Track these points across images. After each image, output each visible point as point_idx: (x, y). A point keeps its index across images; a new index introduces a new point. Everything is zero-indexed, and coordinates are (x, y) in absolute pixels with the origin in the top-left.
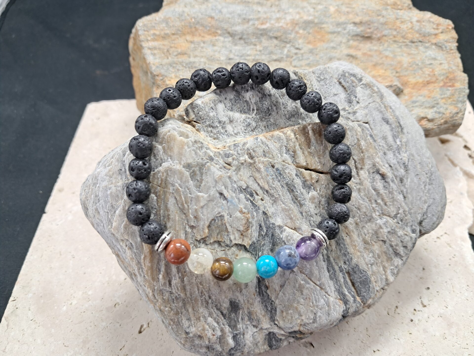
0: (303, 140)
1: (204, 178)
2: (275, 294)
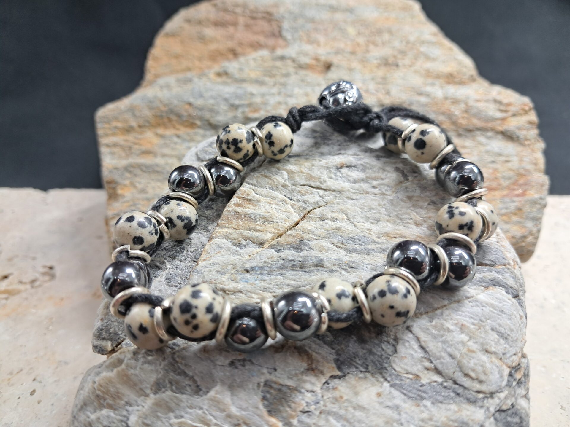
0: (241, 223)
1: (191, 374)
2: (432, 373)
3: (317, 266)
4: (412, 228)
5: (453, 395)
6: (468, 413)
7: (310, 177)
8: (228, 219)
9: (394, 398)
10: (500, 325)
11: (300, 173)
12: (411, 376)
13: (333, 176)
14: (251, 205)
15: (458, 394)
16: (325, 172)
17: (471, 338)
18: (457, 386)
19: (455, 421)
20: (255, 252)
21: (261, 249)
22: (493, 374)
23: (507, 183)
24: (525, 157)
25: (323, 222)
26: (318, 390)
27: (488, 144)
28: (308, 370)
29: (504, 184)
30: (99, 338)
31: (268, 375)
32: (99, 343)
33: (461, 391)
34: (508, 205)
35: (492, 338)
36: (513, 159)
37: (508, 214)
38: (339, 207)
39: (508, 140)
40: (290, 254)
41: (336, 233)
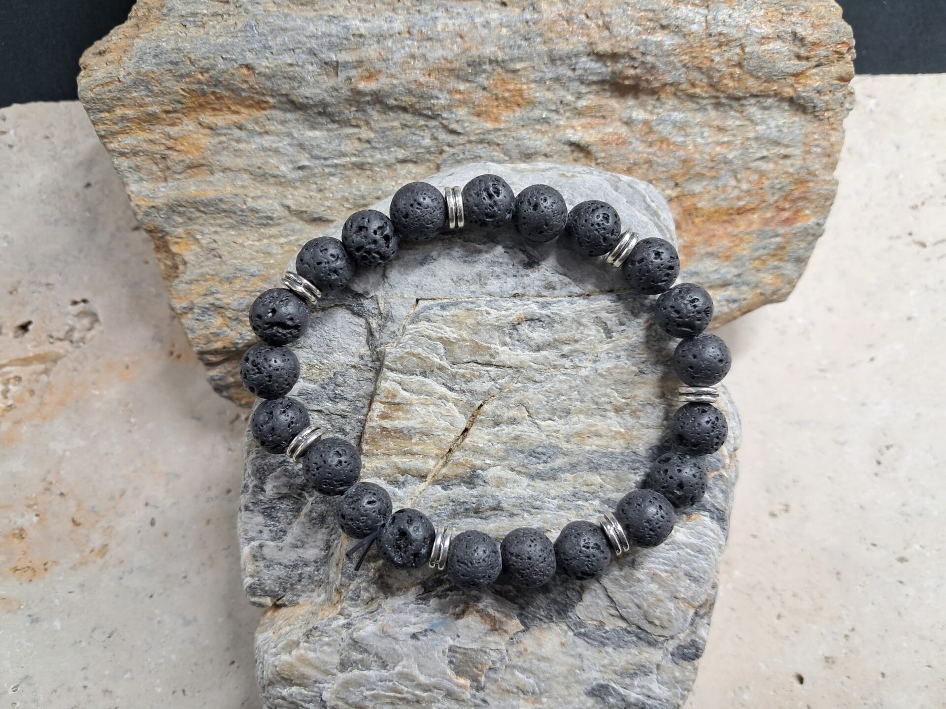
0: (392, 444)
2: (616, 619)
3: (494, 509)
4: (610, 418)
5: (635, 639)
6: (647, 655)
7: (477, 348)
8: (373, 440)
9: (577, 647)
11: (461, 343)
12: (595, 623)
13: (508, 340)
14: (400, 413)
15: (640, 639)
16: (497, 334)
18: (639, 630)
19: (635, 664)
20: (417, 493)
21: (423, 486)
22: (677, 620)
23: (775, 198)
24: (817, 142)
25: (497, 428)
26: (503, 647)
27: (763, 121)
28: (492, 630)
29: (771, 199)
30: (254, 595)
31: (451, 642)
32: (256, 599)
33: (641, 636)
34: (768, 241)
35: (683, 584)
36: (796, 151)
37: (763, 258)
38: (516, 397)
39: (797, 110)
40: (461, 492)
41: (515, 446)
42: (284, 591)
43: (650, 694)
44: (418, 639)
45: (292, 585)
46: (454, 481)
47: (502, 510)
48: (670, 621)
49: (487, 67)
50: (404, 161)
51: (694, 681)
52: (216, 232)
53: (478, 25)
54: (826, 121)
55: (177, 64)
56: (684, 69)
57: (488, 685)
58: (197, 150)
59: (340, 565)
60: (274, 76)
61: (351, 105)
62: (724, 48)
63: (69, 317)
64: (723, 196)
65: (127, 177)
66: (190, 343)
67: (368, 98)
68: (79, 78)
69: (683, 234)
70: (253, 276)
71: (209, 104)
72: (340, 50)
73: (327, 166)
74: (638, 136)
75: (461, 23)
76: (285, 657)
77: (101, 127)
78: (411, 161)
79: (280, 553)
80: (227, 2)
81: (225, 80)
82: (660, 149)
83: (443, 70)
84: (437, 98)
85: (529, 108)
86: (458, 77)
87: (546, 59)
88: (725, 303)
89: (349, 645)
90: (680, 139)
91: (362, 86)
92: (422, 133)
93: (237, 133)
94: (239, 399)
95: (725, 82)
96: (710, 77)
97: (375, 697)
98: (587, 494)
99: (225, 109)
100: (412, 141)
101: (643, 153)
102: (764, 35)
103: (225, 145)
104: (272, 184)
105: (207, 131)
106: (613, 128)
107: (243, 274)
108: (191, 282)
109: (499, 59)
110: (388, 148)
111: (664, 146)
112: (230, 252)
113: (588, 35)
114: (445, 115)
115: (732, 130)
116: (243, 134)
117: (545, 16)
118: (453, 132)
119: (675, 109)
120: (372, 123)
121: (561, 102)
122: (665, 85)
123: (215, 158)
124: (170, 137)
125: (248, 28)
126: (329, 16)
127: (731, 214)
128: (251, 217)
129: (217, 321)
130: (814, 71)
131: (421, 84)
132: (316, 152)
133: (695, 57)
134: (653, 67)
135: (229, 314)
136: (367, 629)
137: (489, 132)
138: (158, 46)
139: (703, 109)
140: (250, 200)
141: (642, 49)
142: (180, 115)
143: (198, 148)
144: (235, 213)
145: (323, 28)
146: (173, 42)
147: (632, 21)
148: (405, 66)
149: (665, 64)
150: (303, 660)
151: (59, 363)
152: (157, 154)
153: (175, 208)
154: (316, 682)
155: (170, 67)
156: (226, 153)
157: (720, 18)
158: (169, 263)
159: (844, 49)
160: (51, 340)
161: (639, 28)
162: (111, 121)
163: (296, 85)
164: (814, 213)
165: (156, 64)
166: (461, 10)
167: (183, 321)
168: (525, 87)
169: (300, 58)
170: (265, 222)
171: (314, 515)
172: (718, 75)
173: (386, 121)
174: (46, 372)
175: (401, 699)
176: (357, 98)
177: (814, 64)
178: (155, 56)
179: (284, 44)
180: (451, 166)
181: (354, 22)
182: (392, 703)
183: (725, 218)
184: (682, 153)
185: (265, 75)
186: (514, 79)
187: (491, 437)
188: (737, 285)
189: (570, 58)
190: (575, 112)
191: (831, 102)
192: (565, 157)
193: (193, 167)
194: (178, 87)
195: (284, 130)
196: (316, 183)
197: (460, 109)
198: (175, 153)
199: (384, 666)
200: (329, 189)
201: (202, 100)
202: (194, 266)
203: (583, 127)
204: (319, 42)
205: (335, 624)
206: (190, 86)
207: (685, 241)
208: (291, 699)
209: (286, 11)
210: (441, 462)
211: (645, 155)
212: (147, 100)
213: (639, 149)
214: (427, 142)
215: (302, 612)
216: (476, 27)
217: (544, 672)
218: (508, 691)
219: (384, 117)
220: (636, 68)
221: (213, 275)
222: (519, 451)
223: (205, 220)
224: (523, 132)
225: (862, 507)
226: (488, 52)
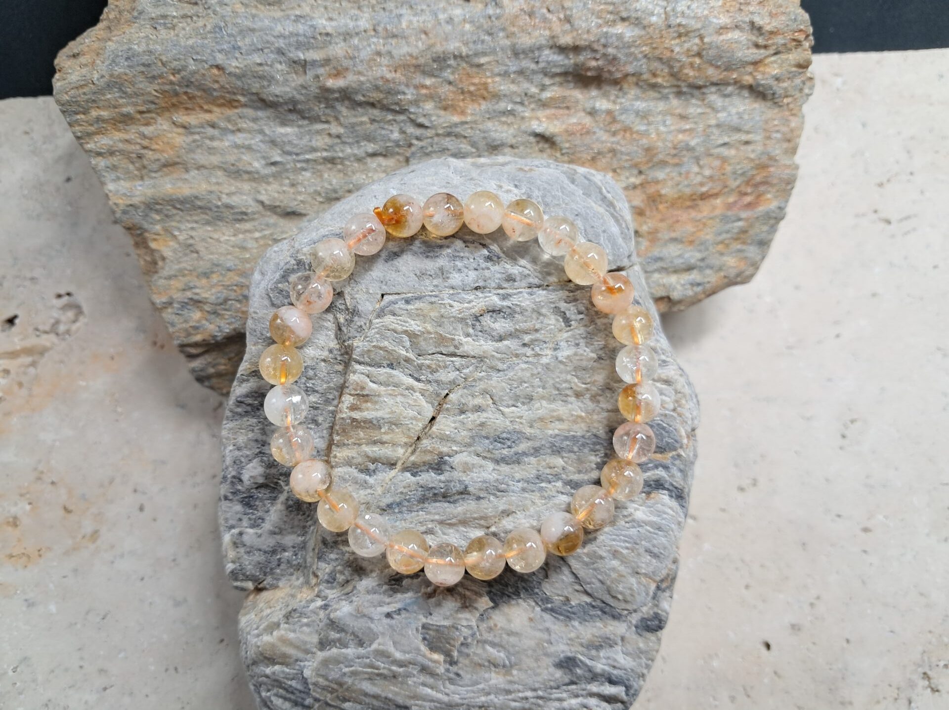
0: (362, 434)
2: (582, 595)
3: (462, 493)
4: (572, 403)
5: (599, 613)
6: (611, 628)
7: (441, 340)
8: (344, 431)
9: (545, 621)
10: (654, 546)
11: (426, 335)
12: (561, 598)
13: (471, 331)
14: (369, 405)
15: (604, 613)
16: (460, 326)
17: (622, 562)
18: (604, 605)
19: (600, 637)
20: (387, 479)
21: (393, 473)
22: (639, 594)
23: (738, 182)
24: (777, 128)
25: (463, 416)
26: (474, 623)
27: (724, 109)
28: (462, 608)
29: (733, 184)
30: (236, 579)
31: (424, 620)
32: (238, 584)
33: (607, 609)
34: (730, 225)
35: (643, 560)
36: (757, 137)
37: (727, 242)
38: (481, 386)
39: (757, 97)
40: (429, 478)
41: (481, 433)
42: (265, 575)
43: (615, 664)
44: (392, 618)
45: (272, 569)
46: (423, 468)
47: (469, 494)
48: (632, 595)
49: (451, 62)
50: (374, 155)
51: (657, 651)
52: (192, 228)
53: (442, 21)
54: (785, 107)
55: (149, 65)
56: (644, 60)
57: (461, 659)
58: (171, 149)
59: (317, 551)
60: (244, 76)
61: (320, 102)
62: (683, 39)
63: (53, 310)
64: (686, 183)
65: (104, 176)
66: (170, 336)
67: (337, 95)
68: (54, 80)
69: (648, 220)
70: (229, 270)
71: (181, 103)
72: (308, 49)
73: (299, 161)
74: (602, 125)
75: (424, 20)
76: (267, 638)
77: (77, 128)
78: (381, 154)
79: (259, 540)
80: (196, 4)
81: (197, 80)
82: (624, 138)
83: (409, 66)
84: (404, 93)
85: (495, 100)
86: (424, 73)
87: (509, 53)
88: (688, 286)
89: (327, 625)
90: (643, 128)
91: (330, 83)
92: (391, 128)
93: (210, 131)
94: (220, 389)
95: (686, 71)
96: (671, 67)
97: (354, 674)
98: (550, 477)
99: (197, 109)
100: (381, 135)
101: (606, 142)
102: (722, 25)
103: (199, 143)
104: (246, 180)
105: (180, 130)
106: (577, 119)
107: (220, 268)
108: (169, 278)
109: (464, 54)
110: (358, 142)
111: (628, 135)
112: (207, 248)
113: (550, 29)
114: (412, 110)
115: (694, 118)
116: (216, 132)
117: (507, 11)
118: (421, 126)
119: (637, 98)
120: (342, 119)
121: (526, 94)
122: (626, 76)
123: (189, 156)
124: (144, 137)
125: (217, 30)
126: (296, 16)
127: (694, 200)
128: (227, 213)
129: (196, 315)
130: (773, 59)
131: (388, 81)
132: (288, 148)
133: (655, 48)
134: (615, 58)
135: (207, 308)
136: (343, 610)
137: (456, 125)
138: (130, 49)
139: (665, 98)
140: (224, 196)
141: (603, 41)
142: (154, 115)
143: (173, 147)
144: (210, 209)
145: (290, 27)
146: (144, 45)
147: (593, 14)
148: (372, 63)
149: (627, 55)
150: (284, 640)
151: (46, 355)
152: (132, 153)
153: (152, 206)
154: (297, 660)
155: (142, 69)
156: (199, 151)
157: (679, 9)
158: (148, 258)
159: (802, 37)
160: (38, 333)
161: (600, 21)
162: (87, 122)
163: (266, 83)
164: (776, 197)
165: (129, 66)
166: (424, 7)
167: (164, 315)
168: (489, 80)
169: (269, 58)
170: (240, 217)
171: (291, 503)
172: (678, 65)
173: (355, 116)
174: (33, 364)
175: (378, 675)
176: (326, 95)
177: (772, 51)
178: (128, 59)
179: (253, 44)
180: (420, 158)
181: (320, 22)
182: (370, 679)
183: (688, 203)
184: (644, 141)
185: (235, 75)
186: (478, 73)
187: (457, 425)
188: (701, 269)
189: (533, 51)
190: (540, 103)
191: (789, 89)
192: (531, 148)
193: (168, 165)
194: (151, 88)
195: (256, 127)
196: (288, 178)
197: (427, 103)
198: (151, 153)
199: (361, 644)
200: (301, 184)
201: (174, 100)
202: (172, 261)
203: (548, 118)
204: (287, 41)
205: (313, 606)
206: (162, 87)
207: (649, 228)
208: (274, 677)
209: (254, 11)
210: (410, 450)
211: (609, 145)
212: (121, 101)
213: (603, 139)
214: (396, 135)
215: (282, 595)
216: (440, 24)
217: (513, 646)
218: (480, 665)
219: (353, 112)
220: (597, 60)
221: (190, 271)
222: (485, 437)
223: (181, 217)
224: (489, 125)
225: (827, 480)
226: (452, 47)
